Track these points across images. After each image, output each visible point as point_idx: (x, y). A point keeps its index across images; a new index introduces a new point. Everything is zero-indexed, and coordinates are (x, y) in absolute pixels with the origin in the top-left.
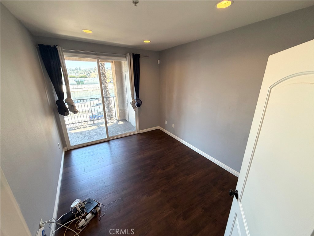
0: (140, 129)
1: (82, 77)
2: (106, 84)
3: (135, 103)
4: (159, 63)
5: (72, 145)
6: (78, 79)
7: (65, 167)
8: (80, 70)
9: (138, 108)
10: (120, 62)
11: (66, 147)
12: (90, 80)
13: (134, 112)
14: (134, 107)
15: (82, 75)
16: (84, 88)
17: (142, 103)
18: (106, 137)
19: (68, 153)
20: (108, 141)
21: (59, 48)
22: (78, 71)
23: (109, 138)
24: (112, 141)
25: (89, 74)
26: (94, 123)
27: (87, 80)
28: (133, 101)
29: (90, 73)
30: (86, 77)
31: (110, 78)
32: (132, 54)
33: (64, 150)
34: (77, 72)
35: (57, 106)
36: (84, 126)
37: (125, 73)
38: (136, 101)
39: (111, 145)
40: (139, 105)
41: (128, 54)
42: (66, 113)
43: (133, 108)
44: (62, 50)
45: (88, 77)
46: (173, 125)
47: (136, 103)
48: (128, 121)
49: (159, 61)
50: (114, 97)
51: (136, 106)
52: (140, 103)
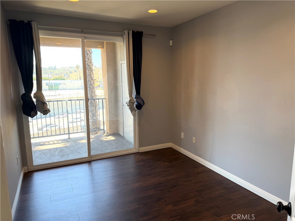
0: (140, 145)
1: (57, 79)
2: (93, 81)
3: (133, 103)
4: (171, 44)
5: (35, 163)
6: (51, 82)
7: (23, 194)
8: (55, 69)
9: (139, 112)
10: (114, 42)
11: (27, 167)
12: (68, 83)
13: (132, 117)
14: (132, 110)
15: (57, 76)
16: (59, 95)
17: (144, 103)
18: (87, 156)
19: (28, 176)
20: (88, 161)
21: (34, 25)
22: (52, 71)
23: (91, 158)
24: (96, 161)
25: (67, 75)
26: (69, 138)
27: (64, 84)
28: (130, 100)
29: (69, 73)
30: (63, 80)
31: (99, 80)
32: (131, 31)
33: (23, 170)
34: (51, 73)
35: (22, 102)
36: (54, 142)
37: (121, 63)
38: (135, 100)
39: (93, 168)
40: (139, 107)
41: (126, 32)
42: (32, 113)
43: (129, 111)
44: (37, 27)
45: (66, 78)
46: (194, 138)
47: (136, 103)
48: (122, 135)
49: (171, 41)
50: (102, 99)
51: (135, 107)
52: (141, 103)
